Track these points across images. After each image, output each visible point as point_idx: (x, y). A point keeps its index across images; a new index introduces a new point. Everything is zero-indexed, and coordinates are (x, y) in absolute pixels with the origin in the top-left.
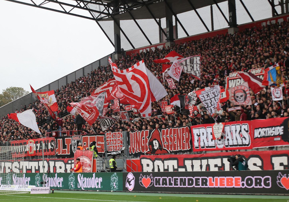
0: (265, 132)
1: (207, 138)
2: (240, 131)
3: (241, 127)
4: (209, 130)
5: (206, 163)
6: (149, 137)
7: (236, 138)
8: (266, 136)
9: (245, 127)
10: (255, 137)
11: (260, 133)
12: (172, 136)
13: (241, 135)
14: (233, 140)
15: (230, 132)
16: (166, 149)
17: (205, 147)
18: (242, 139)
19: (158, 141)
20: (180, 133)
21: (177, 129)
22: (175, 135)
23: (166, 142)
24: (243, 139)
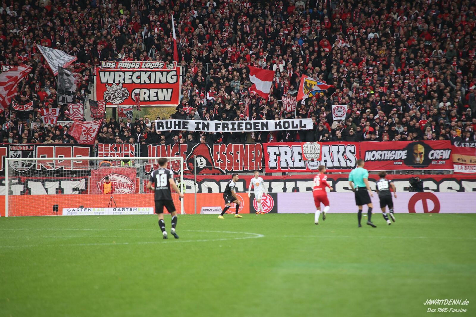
0: (381, 155)
1: (291, 158)
2: (344, 152)
3: (345, 149)
4: (297, 149)
5: (294, 186)
6: (188, 153)
7: (339, 160)
8: (382, 158)
9: (351, 148)
10: (366, 160)
11: (373, 156)
12: (232, 154)
13: (345, 156)
14: (333, 162)
15: (329, 153)
16: (219, 168)
17: (288, 167)
18: (346, 161)
19: (205, 158)
20: (247, 151)
21: (242, 146)
22: (238, 153)
23: (219, 160)
24: (348, 161)
